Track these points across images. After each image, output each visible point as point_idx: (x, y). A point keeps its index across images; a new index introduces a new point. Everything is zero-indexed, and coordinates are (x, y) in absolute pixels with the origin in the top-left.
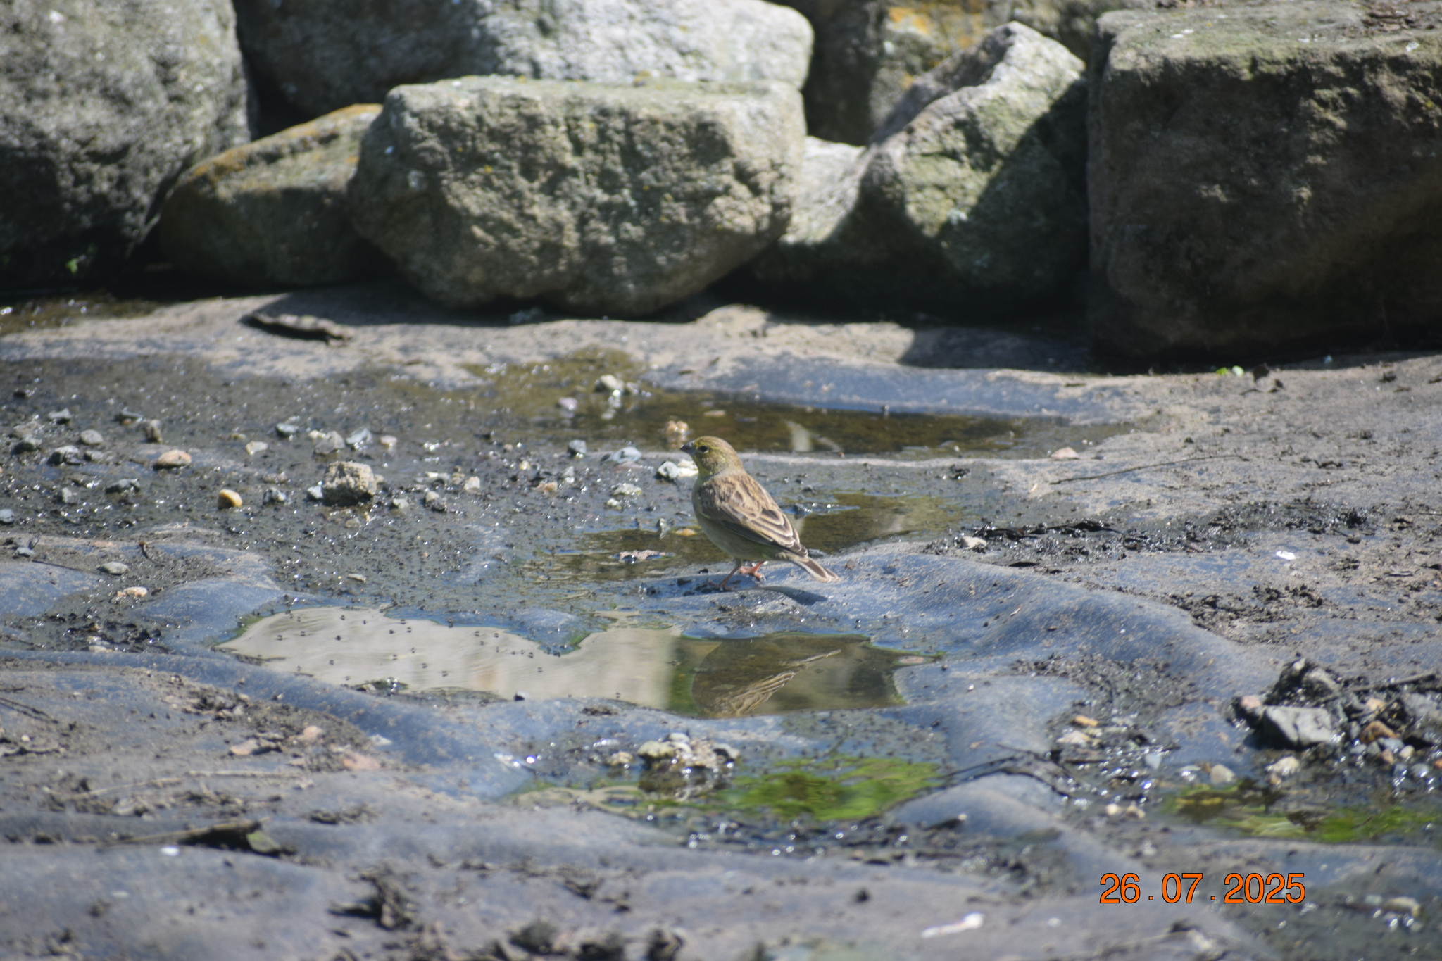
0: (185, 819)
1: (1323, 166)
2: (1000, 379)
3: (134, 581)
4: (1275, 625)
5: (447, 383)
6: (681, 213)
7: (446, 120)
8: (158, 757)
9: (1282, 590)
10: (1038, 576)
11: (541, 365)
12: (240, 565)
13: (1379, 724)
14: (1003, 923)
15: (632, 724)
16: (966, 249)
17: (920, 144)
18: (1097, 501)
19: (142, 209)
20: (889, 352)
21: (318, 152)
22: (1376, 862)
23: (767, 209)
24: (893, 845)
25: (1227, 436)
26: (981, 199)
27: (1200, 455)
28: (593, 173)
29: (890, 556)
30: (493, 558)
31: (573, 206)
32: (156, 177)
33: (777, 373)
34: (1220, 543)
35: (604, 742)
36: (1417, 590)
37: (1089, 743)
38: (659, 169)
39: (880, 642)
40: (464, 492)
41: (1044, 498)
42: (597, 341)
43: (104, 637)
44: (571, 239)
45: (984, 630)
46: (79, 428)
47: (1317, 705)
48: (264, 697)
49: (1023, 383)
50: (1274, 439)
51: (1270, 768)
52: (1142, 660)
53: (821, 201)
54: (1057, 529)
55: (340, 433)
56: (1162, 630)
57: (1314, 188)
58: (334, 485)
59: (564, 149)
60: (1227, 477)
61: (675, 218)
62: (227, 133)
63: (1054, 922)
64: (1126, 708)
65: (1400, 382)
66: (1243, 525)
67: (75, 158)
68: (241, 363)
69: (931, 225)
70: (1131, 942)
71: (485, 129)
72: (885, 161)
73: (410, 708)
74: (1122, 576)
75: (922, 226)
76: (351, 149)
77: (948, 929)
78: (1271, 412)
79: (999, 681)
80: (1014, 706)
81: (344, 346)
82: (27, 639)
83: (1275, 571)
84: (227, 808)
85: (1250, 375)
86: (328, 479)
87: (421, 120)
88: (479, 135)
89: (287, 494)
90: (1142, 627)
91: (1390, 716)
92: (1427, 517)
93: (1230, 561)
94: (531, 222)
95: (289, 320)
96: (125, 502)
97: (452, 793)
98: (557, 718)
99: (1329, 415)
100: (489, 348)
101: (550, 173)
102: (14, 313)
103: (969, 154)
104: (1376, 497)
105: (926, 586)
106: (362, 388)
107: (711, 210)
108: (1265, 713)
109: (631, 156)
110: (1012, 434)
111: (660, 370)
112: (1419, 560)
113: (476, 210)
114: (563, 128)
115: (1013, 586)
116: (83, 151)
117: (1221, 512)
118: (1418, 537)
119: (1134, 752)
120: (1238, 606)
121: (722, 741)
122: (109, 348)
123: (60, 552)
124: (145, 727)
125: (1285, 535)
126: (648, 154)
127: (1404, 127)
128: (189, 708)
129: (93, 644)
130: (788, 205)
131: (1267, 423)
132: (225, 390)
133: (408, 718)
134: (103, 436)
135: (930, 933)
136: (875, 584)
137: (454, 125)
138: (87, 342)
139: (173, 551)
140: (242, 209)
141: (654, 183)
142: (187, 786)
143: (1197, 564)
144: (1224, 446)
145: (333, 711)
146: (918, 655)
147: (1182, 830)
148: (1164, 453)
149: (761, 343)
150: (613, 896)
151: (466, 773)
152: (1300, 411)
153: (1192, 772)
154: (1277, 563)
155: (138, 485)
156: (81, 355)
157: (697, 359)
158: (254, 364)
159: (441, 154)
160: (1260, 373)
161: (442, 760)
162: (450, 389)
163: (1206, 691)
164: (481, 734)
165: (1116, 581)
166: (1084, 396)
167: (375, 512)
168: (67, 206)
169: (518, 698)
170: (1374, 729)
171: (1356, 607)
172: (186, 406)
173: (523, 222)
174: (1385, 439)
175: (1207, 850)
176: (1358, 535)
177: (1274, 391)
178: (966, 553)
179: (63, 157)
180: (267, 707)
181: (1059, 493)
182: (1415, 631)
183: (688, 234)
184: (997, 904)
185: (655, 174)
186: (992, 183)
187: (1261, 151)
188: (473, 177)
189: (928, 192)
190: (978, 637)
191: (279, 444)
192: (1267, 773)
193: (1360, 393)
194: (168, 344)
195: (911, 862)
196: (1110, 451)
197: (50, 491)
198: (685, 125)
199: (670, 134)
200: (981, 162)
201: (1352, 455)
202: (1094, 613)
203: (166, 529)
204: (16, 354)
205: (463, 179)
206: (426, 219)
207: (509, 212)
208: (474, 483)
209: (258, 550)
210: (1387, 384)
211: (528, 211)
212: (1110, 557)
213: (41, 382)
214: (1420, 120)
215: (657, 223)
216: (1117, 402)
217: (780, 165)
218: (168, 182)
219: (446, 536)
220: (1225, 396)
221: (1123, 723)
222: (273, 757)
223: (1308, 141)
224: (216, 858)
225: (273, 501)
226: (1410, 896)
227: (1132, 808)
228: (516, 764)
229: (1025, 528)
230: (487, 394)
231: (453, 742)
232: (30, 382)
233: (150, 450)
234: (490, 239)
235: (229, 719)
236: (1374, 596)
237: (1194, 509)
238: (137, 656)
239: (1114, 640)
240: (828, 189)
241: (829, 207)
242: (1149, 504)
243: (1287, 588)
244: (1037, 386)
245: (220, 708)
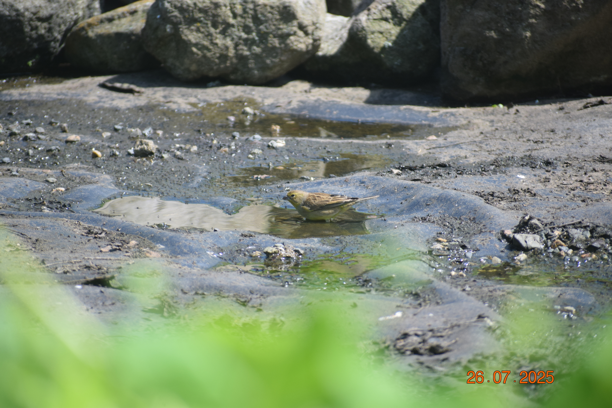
0: (84, 275)
1: (535, 23)
2: (405, 109)
3: (59, 185)
4: (517, 203)
5: (182, 110)
6: (276, 42)
7: (182, 4)
8: (72, 252)
9: (520, 190)
10: (422, 184)
11: (220, 103)
12: (101, 179)
13: (559, 240)
14: (411, 316)
15: (261, 240)
16: (391, 57)
17: (373, 15)
18: (445, 156)
19: (58, 40)
20: (360, 99)
21: (129, 18)
22: (558, 293)
23: (311, 41)
24: (367, 287)
25: (497, 131)
26: (397, 37)
27: (486, 138)
28: (241, 26)
29: (363, 176)
30: (203, 177)
31: (233, 39)
32: (63, 28)
33: (315, 107)
34: (495, 172)
35: (250, 247)
36: (574, 190)
37: (444, 248)
38: (267, 24)
39: (359, 210)
40: (191, 152)
41: (424, 155)
42: (242, 94)
43: (48, 207)
44: (231, 52)
45: (401, 205)
46: (35, 127)
47: (535, 233)
48: (113, 230)
49: (415, 111)
50: (516, 132)
51: (515, 258)
52: (464, 216)
53: (332, 39)
54: (429, 166)
55: (140, 129)
56: (472, 204)
57: (532, 32)
58: (138, 149)
59: (229, 16)
60: (497, 146)
61: (274, 44)
62: (92, 10)
63: (431, 315)
64: (458, 235)
65: (566, 110)
66: (504, 165)
67: (31, 20)
68: (99, 102)
69: (377, 48)
70: (461, 322)
71: (197, 8)
72: (359, 22)
73: (172, 234)
74: (456, 184)
75: (373, 48)
76: (142, 17)
77: (388, 318)
78: (514, 122)
79: (407, 224)
80: (413, 234)
81: (140, 95)
82: (17, 207)
83: (517, 183)
84: (100, 271)
85: (506, 108)
86: (136, 146)
87: (171, 4)
88: (195, 10)
89: (120, 152)
90: (464, 203)
91: (563, 238)
92: (577, 162)
93: (499, 179)
94: (215, 46)
95: (118, 85)
96: (54, 155)
97: (190, 266)
98: (231, 238)
99: (538, 123)
100: (199, 96)
101: (223, 26)
102: (7, 82)
103: (392, 19)
104: (557, 154)
105: (377, 188)
106: (148, 112)
107: (288, 41)
108: (514, 236)
109: (256, 20)
110: (410, 131)
111: (268, 105)
112: (574, 178)
113: (193, 41)
114: (229, 8)
115: (412, 188)
116: (34, 17)
117: (495, 160)
118: (573, 170)
119: (462, 252)
120: (502, 196)
121: (298, 247)
122: (46, 96)
123: (29, 174)
124: (66, 241)
125: (521, 169)
126: (263, 18)
127: (568, 8)
128: (83, 234)
129: (44, 209)
130: (319, 40)
131: (513, 126)
132: (93, 112)
133: (172, 237)
134: (45, 130)
135: (381, 319)
136: (357, 187)
137: (185, 6)
138: (37, 93)
139: (75, 174)
140: (98, 41)
141: (265, 30)
142: (84, 263)
143: (486, 180)
144: (496, 135)
145: (141, 235)
146: (375, 215)
147: (481, 281)
148: (472, 138)
149: (309, 95)
150: (255, 305)
151: (195, 258)
152: (526, 122)
153: (485, 259)
154: (517, 179)
155: (59, 148)
156: (34, 98)
157: (283, 101)
158: (104, 102)
159: (180, 18)
160: (510, 106)
161: (186, 254)
162: (183, 113)
163: (490, 228)
164: (201, 244)
165: (454, 186)
166: (439, 115)
167: (155, 159)
168: (28, 39)
169: (215, 231)
170: (557, 243)
171: (549, 197)
172: (77, 118)
173: (213, 46)
174: (560, 132)
175: (491, 288)
176: (550, 169)
177: (516, 114)
178: (393, 176)
179: (26, 19)
180: (114, 233)
181: (430, 153)
182: (573, 205)
183: (279, 51)
184: (408, 308)
185: (266, 27)
186: (402, 31)
187: (511, 17)
188: (193, 27)
189: (376, 34)
190: (398, 208)
191: (116, 134)
192: (515, 260)
193: (550, 115)
194: (69, 94)
195: (373, 292)
196: (450, 137)
197: (24, 151)
198: (278, 7)
199: (271, 10)
200: (397, 23)
201: (547, 138)
202: (445, 198)
203: (71, 165)
204: (8, 98)
205: (188, 28)
206: (173, 44)
207: (207, 41)
208: (195, 148)
209: (108, 174)
210: (561, 111)
211: (215, 41)
212: (451, 177)
213: (18, 109)
214: (574, 4)
215: (266, 47)
216: (452, 118)
217: (316, 23)
218: (68, 30)
219: (184, 169)
220: (496, 116)
221: (457, 240)
222: (118, 252)
223: (529, 13)
224: (97, 290)
225: (114, 155)
226: (572, 306)
227: (461, 273)
228: (215, 256)
229: (416, 166)
230: (198, 114)
231: (190, 247)
232: (14, 109)
233: (63, 135)
234: (199, 53)
235: (100, 238)
236: (556, 192)
237: (484, 159)
238: (62, 214)
239: (453, 209)
240: (335, 34)
241: (336, 41)
242: (466, 157)
243: (522, 189)
244: (420, 112)
245: (96, 234)
